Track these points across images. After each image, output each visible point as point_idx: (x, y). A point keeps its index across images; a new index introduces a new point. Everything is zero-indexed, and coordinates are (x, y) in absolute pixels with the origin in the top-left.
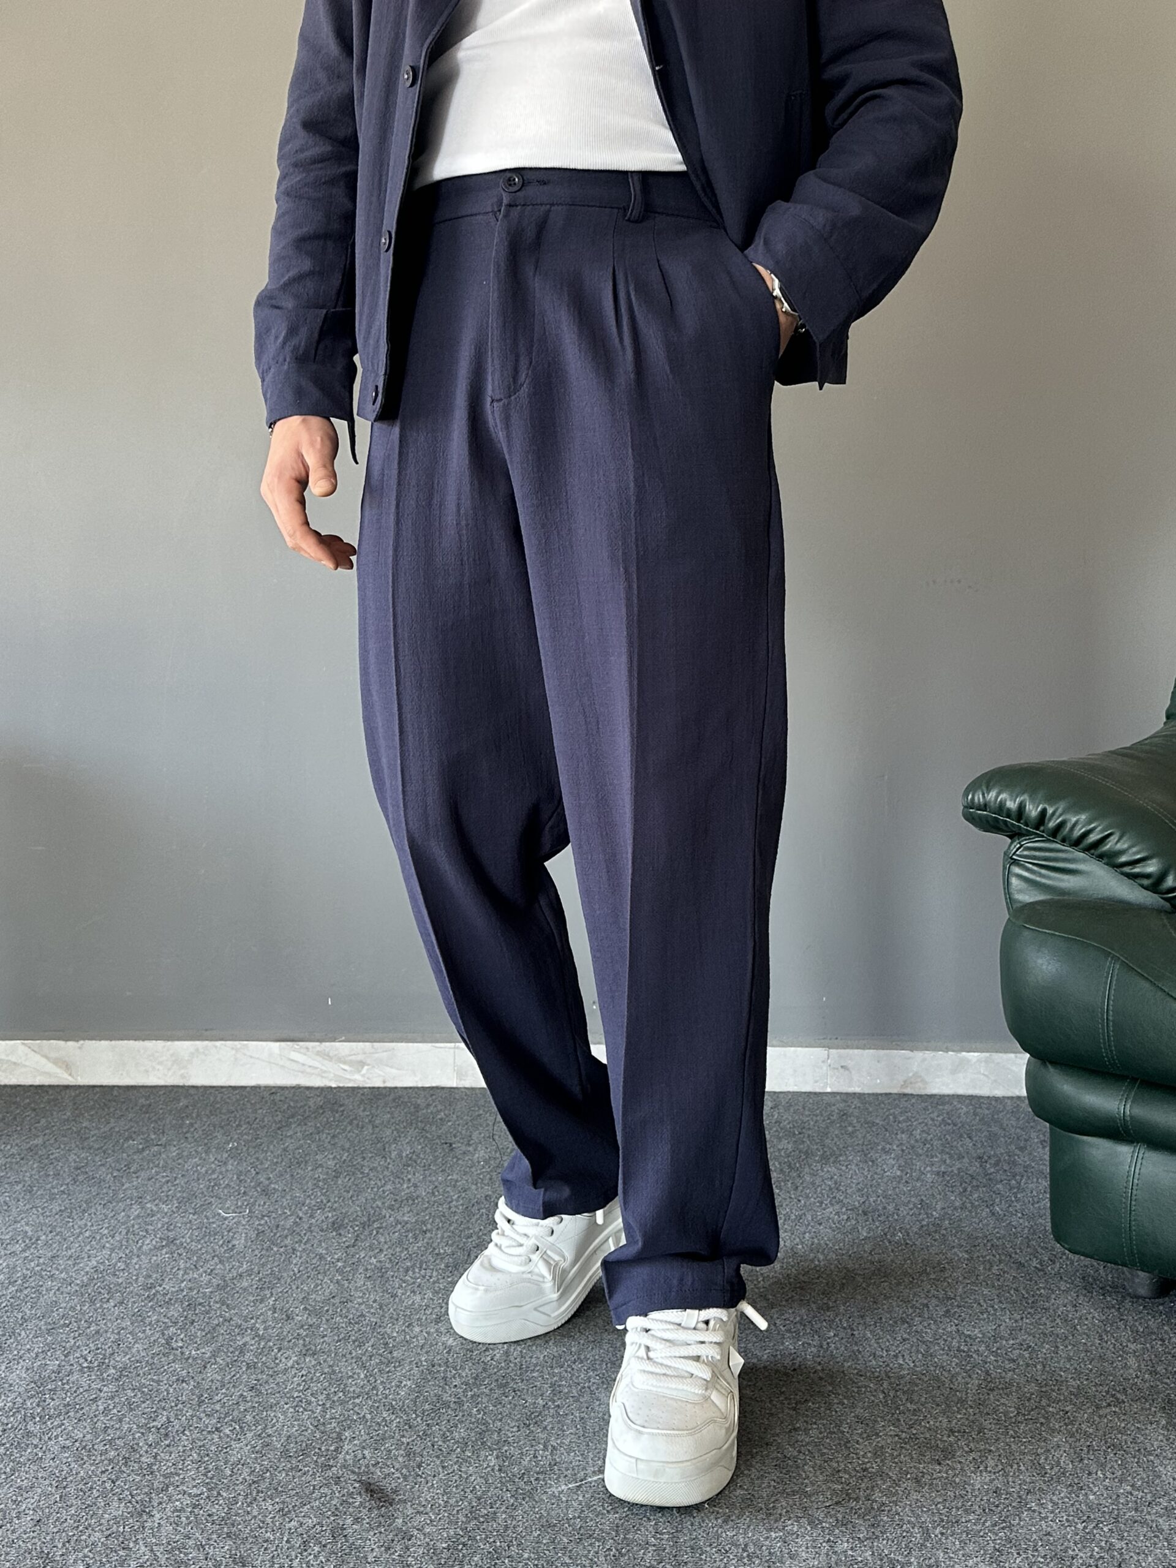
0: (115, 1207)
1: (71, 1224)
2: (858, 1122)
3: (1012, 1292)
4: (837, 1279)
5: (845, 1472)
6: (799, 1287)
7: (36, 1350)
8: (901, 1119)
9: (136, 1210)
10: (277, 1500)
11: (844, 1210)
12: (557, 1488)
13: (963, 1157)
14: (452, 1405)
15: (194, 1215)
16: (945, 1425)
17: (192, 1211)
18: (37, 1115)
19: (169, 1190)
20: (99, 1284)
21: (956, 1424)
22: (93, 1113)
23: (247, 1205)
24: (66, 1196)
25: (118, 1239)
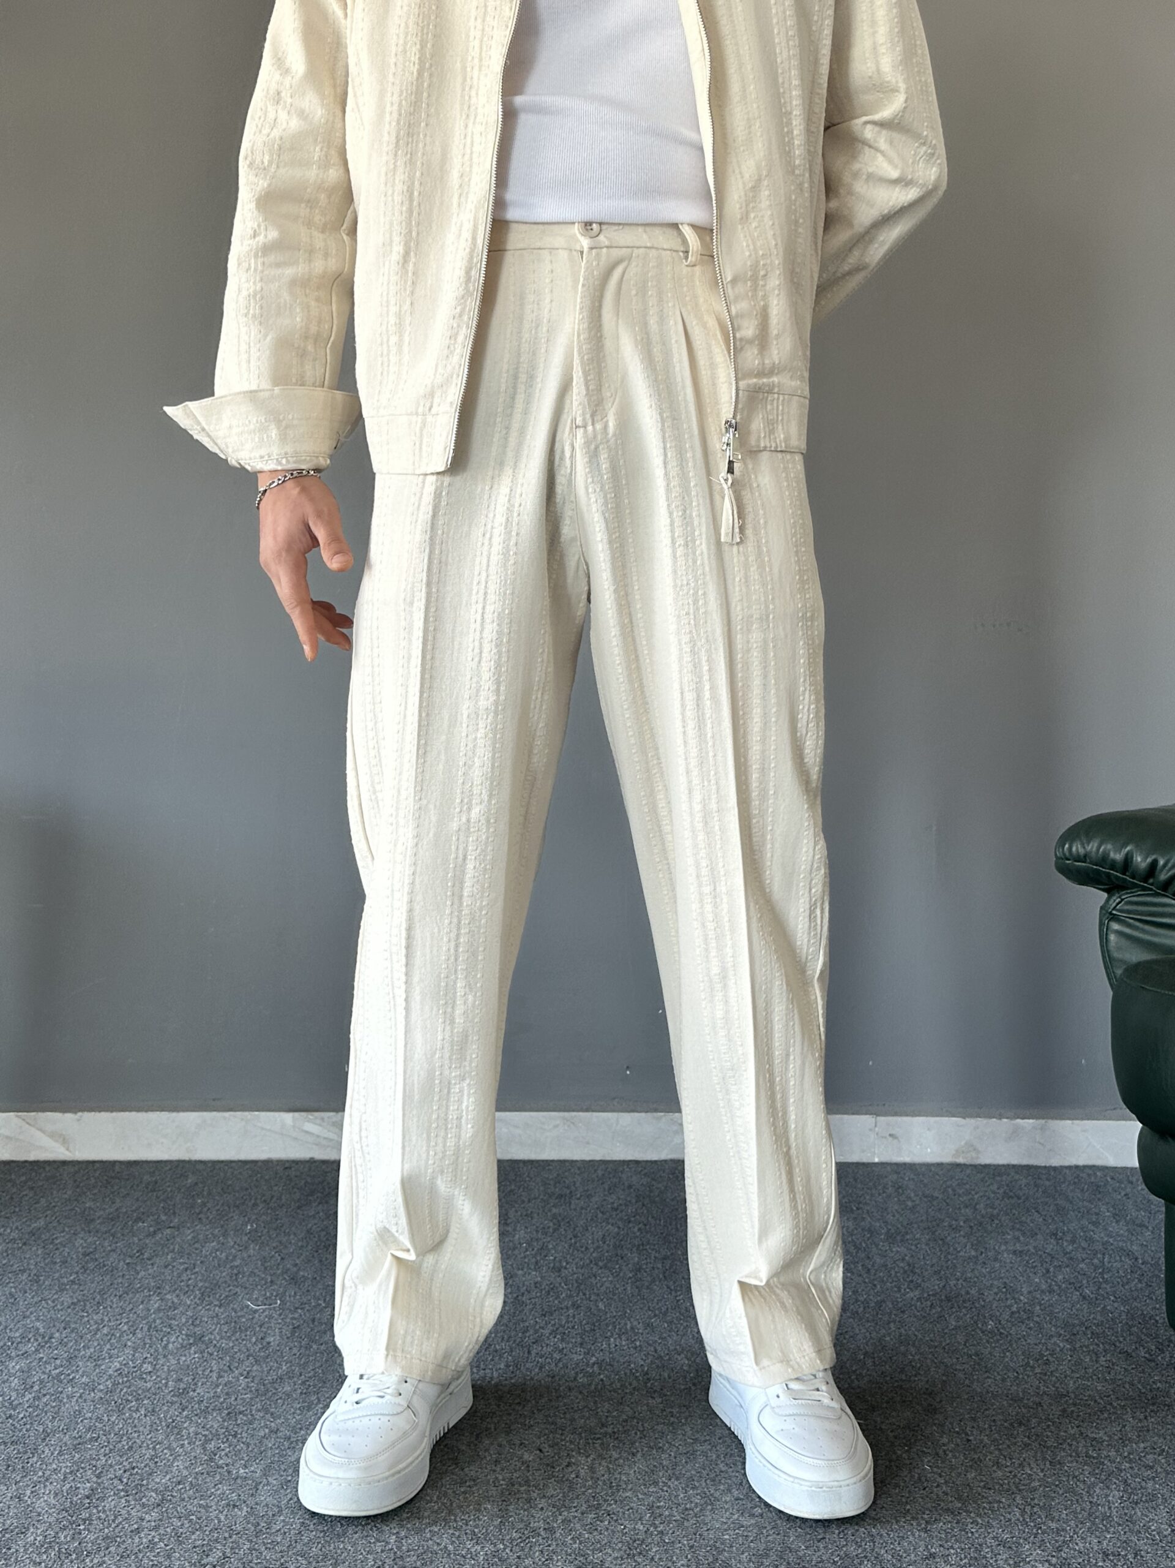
0: (132, 1298)
1: (86, 1319)
2: (916, 1195)
3: (1127, 1386)
4: (937, 1376)
6: (897, 1387)
8: (961, 1192)
9: (155, 1303)
11: (925, 1295)
13: (1036, 1234)
14: (542, 1533)
15: (220, 1307)
16: (1096, 1548)
17: (217, 1303)
18: (35, 1194)
19: (189, 1279)
20: (125, 1390)
21: (1108, 1545)
22: (96, 1191)
23: (276, 1296)
24: (76, 1287)
25: (139, 1336)
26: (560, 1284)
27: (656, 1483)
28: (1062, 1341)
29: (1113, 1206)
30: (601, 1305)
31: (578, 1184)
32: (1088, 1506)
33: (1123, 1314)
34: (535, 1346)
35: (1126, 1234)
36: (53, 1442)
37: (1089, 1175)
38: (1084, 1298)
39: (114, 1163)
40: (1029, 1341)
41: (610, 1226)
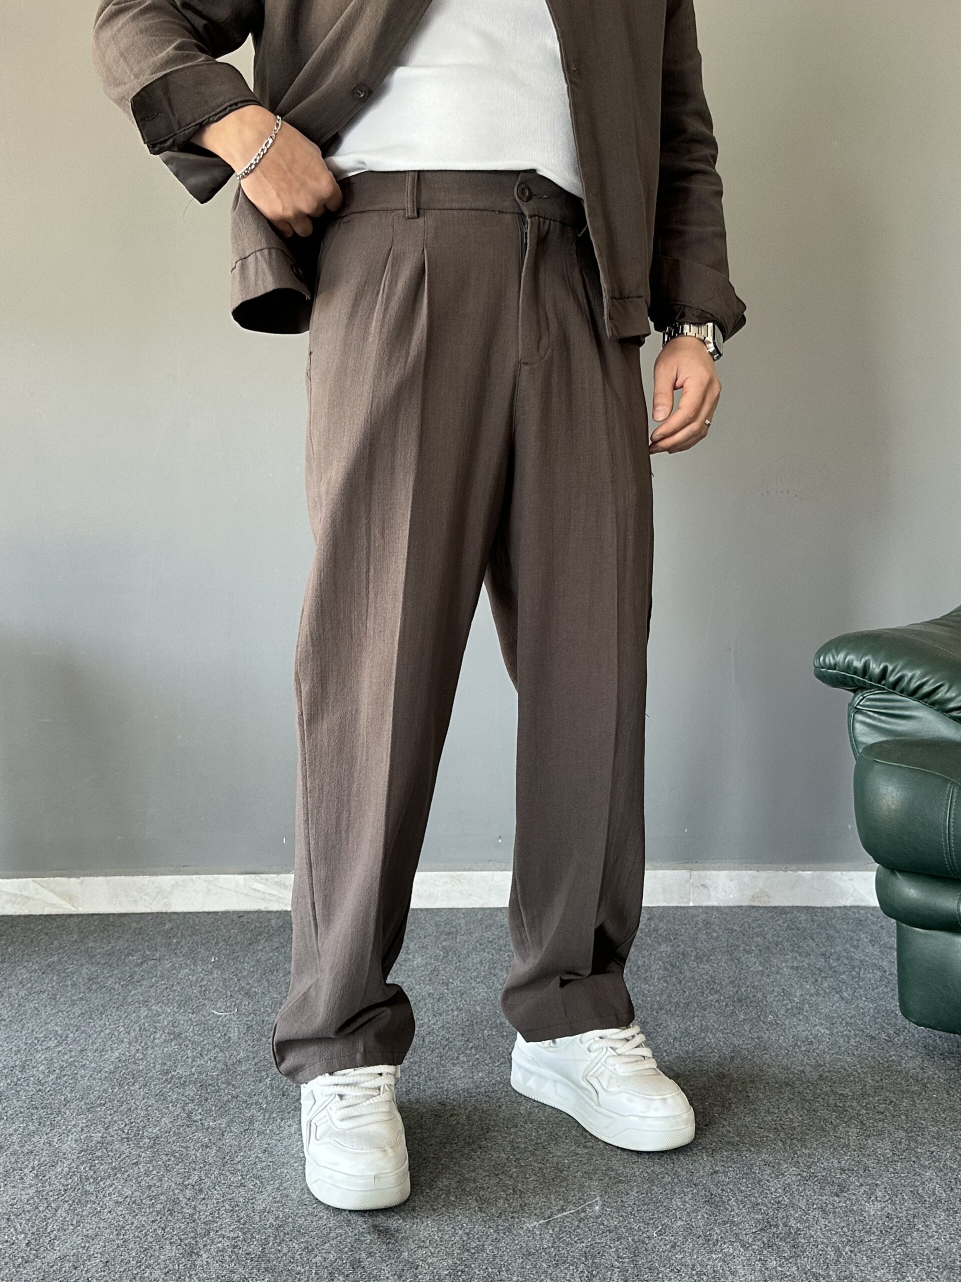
0: (126, 1009)
1: (92, 1024)
2: (720, 929)
3: (870, 1059)
4: (727, 1053)
5: (764, 1204)
6: (698, 1061)
7: (81, 1125)
8: (755, 926)
9: (144, 1012)
10: (302, 1240)
11: (722, 998)
12: (530, 1224)
13: (810, 955)
15: (192, 1014)
16: (836, 1166)
17: (190, 1011)
18: (50, 938)
19: (169, 995)
20: (123, 1071)
21: (845, 1164)
22: (96, 935)
23: (235, 1005)
24: (84, 1002)
25: (133, 1035)
26: (448, 994)
28: (823, 1029)
29: (871, 935)
30: (478, 1009)
31: (462, 925)
33: (871, 1009)
35: (879, 954)
37: (854, 913)
38: (843, 998)
39: (109, 915)
40: (798, 1029)
41: (486, 954)
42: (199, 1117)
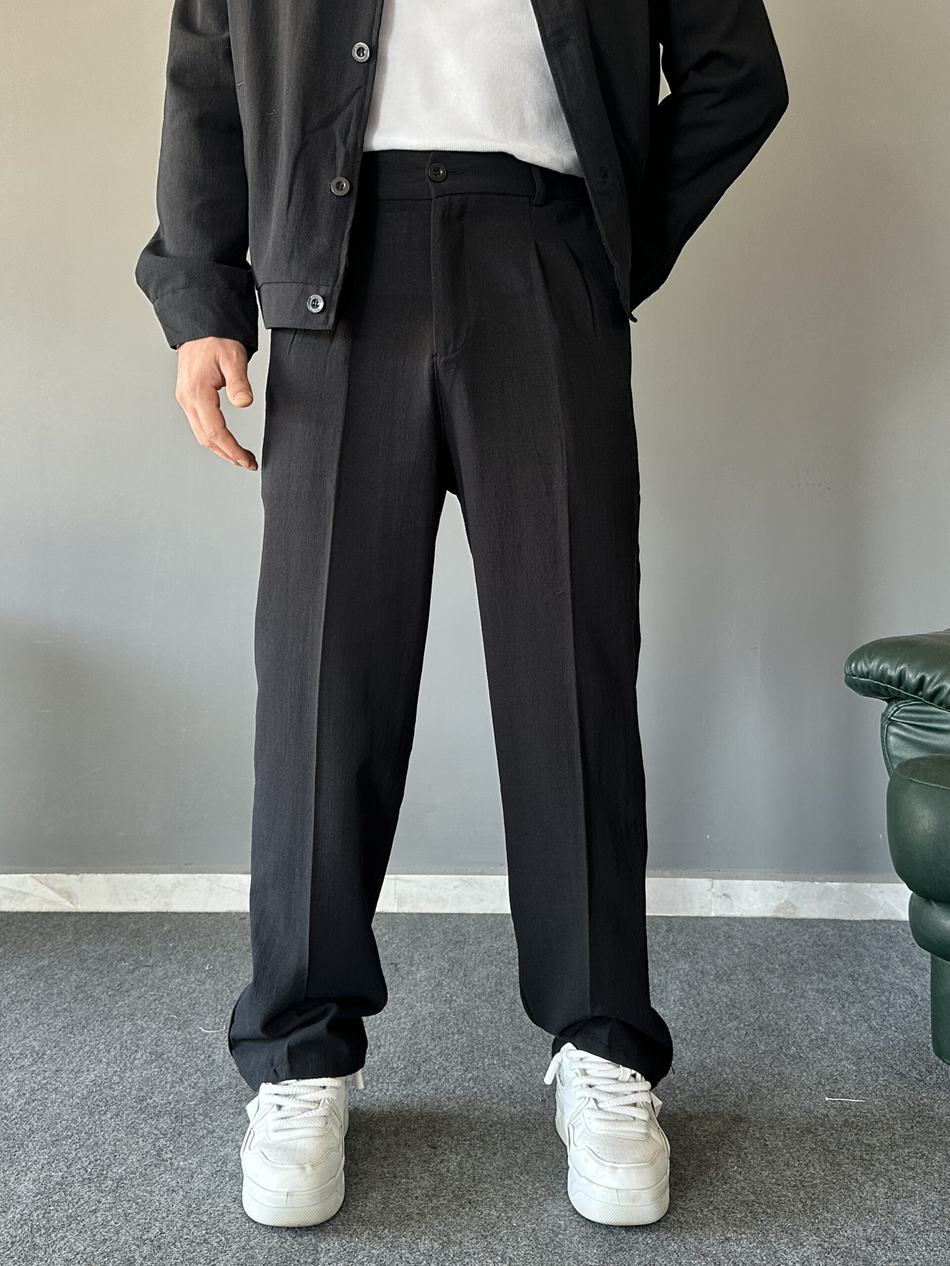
1: (72, 1040)
2: (743, 944)
3: (899, 1101)
4: (745, 1091)
6: (713, 1100)
7: (42, 1161)
8: (778, 941)
9: (128, 1027)
11: (742, 1025)
13: (837, 976)
14: (415, 1216)
15: (178, 1031)
16: (861, 1234)
17: (176, 1027)
18: (44, 939)
19: (157, 1008)
20: (97, 1097)
21: (871, 1233)
22: (90, 937)
24: (68, 1014)
25: (113, 1053)
26: (449, 1014)
27: (510, 1178)
28: (850, 1064)
30: (481, 1032)
31: (471, 933)
32: (857, 1200)
33: (902, 1042)
34: (424, 1064)
35: (910, 976)
36: (36, 1139)
37: (884, 927)
38: (871, 1028)
39: (107, 914)
40: (823, 1063)
41: (493, 967)
42: (170, 1155)
